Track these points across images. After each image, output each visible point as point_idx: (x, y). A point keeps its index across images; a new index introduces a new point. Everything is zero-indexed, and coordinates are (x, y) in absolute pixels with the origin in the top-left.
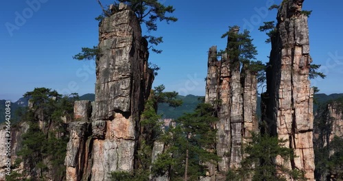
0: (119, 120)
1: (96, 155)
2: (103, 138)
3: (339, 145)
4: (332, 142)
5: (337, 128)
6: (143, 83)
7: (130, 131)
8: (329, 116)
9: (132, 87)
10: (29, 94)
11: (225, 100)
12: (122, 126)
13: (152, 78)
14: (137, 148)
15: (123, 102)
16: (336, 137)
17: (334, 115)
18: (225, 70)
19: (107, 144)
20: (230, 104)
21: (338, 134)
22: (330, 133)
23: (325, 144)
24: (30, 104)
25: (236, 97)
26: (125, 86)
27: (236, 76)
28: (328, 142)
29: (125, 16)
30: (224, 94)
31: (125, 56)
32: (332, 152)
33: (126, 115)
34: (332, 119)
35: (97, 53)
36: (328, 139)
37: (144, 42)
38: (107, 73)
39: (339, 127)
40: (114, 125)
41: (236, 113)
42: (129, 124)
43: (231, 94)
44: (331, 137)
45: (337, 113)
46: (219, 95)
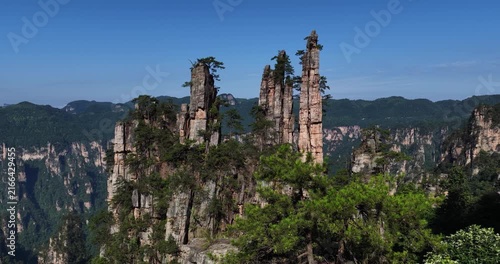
0: (200, 111)
1: (191, 126)
2: (194, 119)
3: (486, 162)
4: (477, 158)
5: (485, 141)
6: (211, 97)
7: (205, 116)
8: (475, 125)
9: (205, 98)
10: (135, 100)
11: (271, 104)
12: (202, 114)
13: (216, 93)
14: (207, 122)
15: (201, 104)
16: (482, 152)
17: (481, 124)
18: (271, 84)
19: (195, 121)
20: (273, 107)
21: (485, 148)
22: (474, 147)
23: (469, 161)
24: (137, 106)
25: (277, 102)
26: (202, 98)
27: (278, 88)
28: (471, 157)
29: (202, 68)
30: (271, 99)
31: (202, 86)
32: (476, 171)
33: (203, 109)
34: (478, 128)
35: (191, 84)
36: (472, 154)
37: (211, 77)
38: (195, 92)
39: (487, 139)
40: (198, 114)
41: (277, 112)
42: (204, 113)
43: (274, 99)
44: (476, 151)
45: (486, 120)
46: (267, 100)
